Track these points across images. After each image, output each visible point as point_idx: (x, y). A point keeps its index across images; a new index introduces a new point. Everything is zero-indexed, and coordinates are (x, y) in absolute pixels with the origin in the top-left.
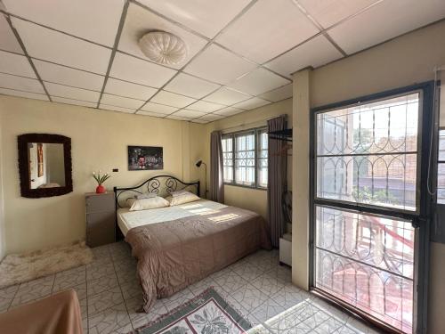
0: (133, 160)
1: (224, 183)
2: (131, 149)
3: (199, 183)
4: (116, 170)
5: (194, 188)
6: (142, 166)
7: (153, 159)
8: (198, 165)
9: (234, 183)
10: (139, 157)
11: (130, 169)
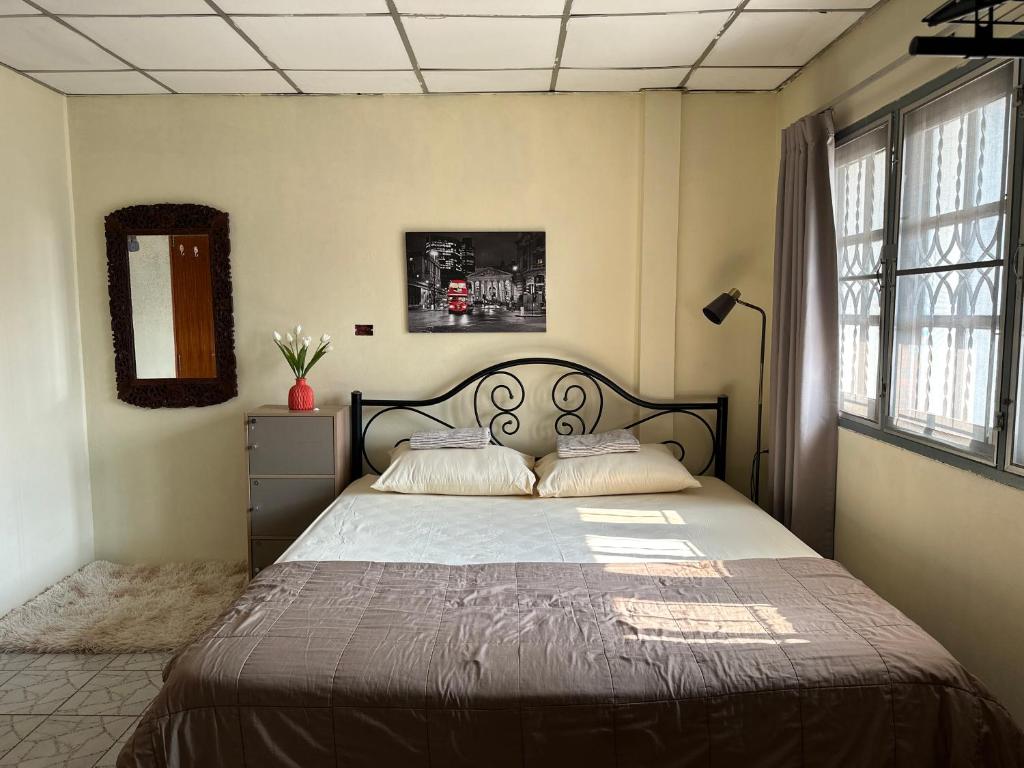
0: (425, 292)
1: (836, 421)
2: (416, 244)
3: (722, 405)
4: (365, 330)
5: (695, 430)
6: (458, 313)
7: (503, 288)
8: (717, 312)
9: (881, 427)
10: (448, 276)
11: (414, 327)
